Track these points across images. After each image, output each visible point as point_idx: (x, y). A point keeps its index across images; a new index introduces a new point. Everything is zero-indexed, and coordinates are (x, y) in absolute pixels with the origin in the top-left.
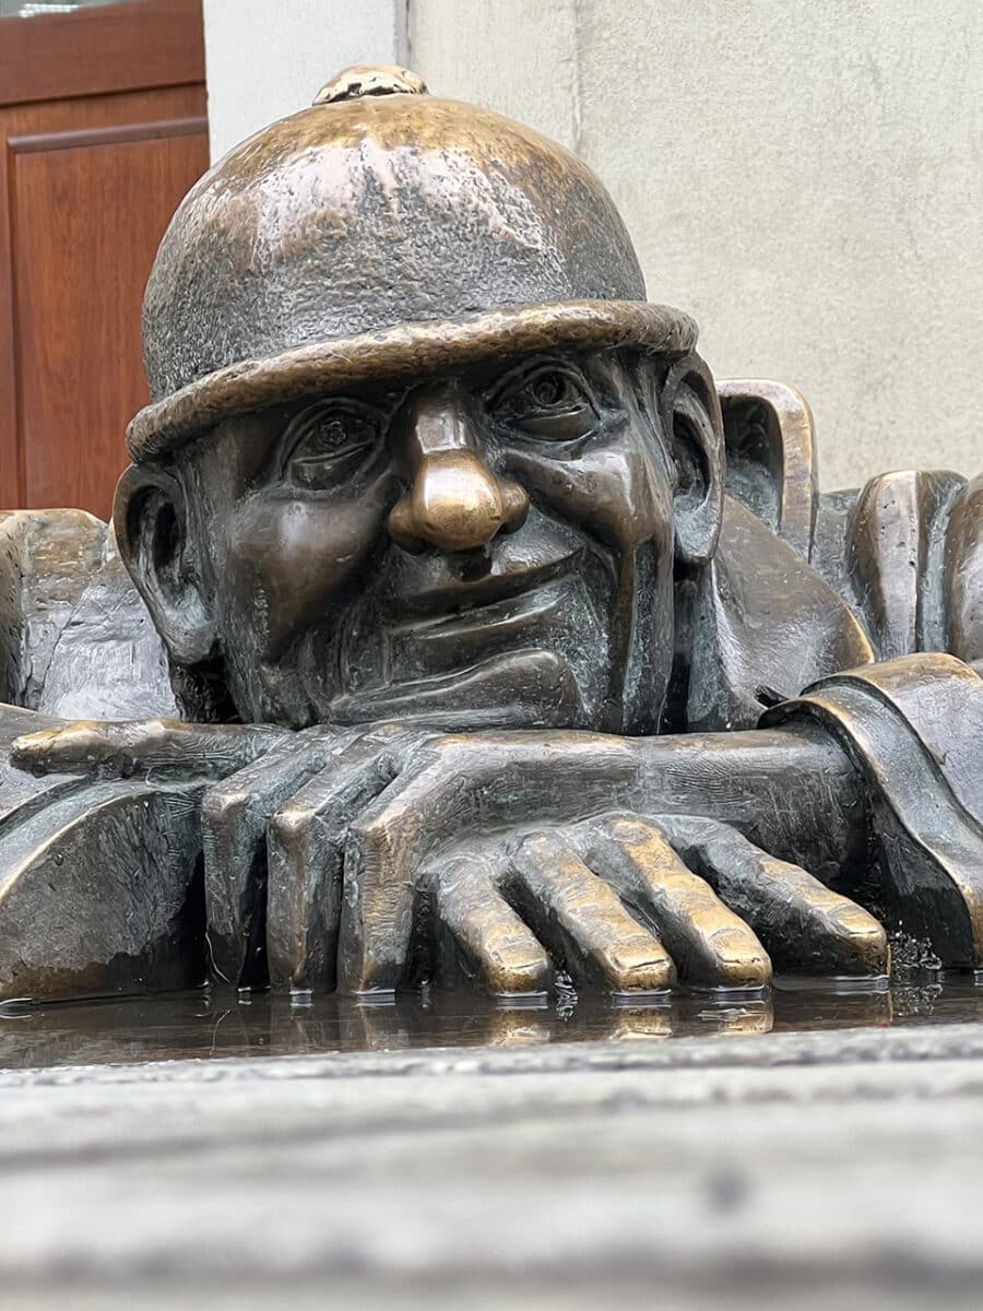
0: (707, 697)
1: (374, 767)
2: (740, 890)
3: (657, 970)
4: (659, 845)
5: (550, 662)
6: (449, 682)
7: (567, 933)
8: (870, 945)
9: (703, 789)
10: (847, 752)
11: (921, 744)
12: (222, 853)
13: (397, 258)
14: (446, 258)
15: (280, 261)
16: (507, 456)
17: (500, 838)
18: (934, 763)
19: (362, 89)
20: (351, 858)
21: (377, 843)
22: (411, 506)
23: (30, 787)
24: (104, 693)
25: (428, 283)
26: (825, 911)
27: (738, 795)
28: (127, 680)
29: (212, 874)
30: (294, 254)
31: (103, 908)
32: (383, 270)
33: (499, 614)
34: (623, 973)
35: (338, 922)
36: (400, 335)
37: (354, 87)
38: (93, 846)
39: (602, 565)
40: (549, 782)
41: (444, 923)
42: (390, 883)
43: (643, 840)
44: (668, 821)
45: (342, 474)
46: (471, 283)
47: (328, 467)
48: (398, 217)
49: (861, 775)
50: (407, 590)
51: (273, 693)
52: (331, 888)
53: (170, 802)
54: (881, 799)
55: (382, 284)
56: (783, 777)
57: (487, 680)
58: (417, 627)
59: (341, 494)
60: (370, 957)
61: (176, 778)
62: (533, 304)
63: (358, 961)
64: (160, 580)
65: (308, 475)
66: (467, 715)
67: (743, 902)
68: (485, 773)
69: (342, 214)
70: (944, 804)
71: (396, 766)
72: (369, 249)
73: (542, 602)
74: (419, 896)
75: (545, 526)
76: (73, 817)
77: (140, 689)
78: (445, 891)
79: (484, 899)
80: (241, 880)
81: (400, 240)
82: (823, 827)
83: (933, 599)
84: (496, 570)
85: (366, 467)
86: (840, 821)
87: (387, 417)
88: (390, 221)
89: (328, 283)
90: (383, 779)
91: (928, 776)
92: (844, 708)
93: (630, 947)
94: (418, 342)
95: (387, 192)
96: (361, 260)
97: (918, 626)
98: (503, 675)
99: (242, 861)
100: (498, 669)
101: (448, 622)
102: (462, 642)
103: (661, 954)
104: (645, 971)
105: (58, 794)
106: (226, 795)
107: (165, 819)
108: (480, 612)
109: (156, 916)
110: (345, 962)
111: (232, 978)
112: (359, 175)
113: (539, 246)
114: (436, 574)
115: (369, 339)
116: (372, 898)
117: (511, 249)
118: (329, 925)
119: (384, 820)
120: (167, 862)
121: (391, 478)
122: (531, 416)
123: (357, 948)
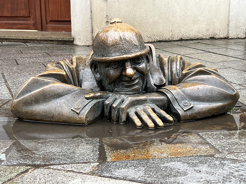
0: (149, 85)
1: (122, 100)
2: (158, 113)
3: (153, 126)
4: (150, 109)
5: (138, 87)
6: (128, 89)
7: (143, 120)
8: (172, 121)
9: (153, 101)
10: (167, 98)
11: (175, 98)
12: (107, 108)
13: (124, 46)
14: (128, 47)
15: (111, 46)
16: (134, 67)
17: (134, 107)
18: (176, 100)
19: (116, 22)
20: (120, 110)
21: (123, 109)
22: (125, 72)
23: (87, 101)
24: (89, 82)
25: (127, 49)
26: (167, 117)
27: (157, 102)
28: (91, 81)
29: (105, 110)
30: (113, 45)
31: (95, 113)
32: (122, 48)
33: (133, 83)
34: (150, 126)
35: (119, 116)
36: (125, 56)
37: (115, 21)
38: (94, 107)
39: (142, 76)
40: (139, 102)
41: (130, 117)
42: (124, 113)
43: (149, 108)
44: (150, 105)
45: (117, 68)
46: (131, 49)
47: (116, 67)
48: (124, 42)
49: (169, 100)
50: (124, 80)
51: (109, 88)
52: (118, 112)
53: (101, 102)
54: (171, 103)
55: (122, 49)
56: (161, 100)
57: (132, 89)
58: (124, 83)
59: (117, 70)
60: (123, 120)
61: (101, 99)
62: (137, 52)
63: (121, 120)
64: (95, 72)
65: (114, 68)
66: (130, 93)
67: (158, 114)
68: (133, 101)
69: (118, 41)
70: (177, 104)
71: (124, 100)
72: (121, 46)
73: (137, 81)
74: (127, 114)
75: (137, 73)
76: (92, 105)
77: (93, 82)
78: (130, 113)
79: (134, 115)
80: (108, 111)
81: (124, 44)
82: (165, 105)
83: (170, 72)
84: (133, 79)
85: (119, 67)
86: (166, 104)
87: (122, 62)
88: (123, 42)
89: (116, 49)
90: (123, 101)
91: (176, 101)
92: (167, 93)
93: (150, 123)
94: (127, 57)
95: (122, 39)
96: (120, 47)
97: (168, 76)
98: (133, 89)
99: (109, 109)
100: (133, 88)
101: (128, 83)
102: (129, 85)
103: (154, 125)
104: (152, 126)
105: (90, 102)
106: (107, 102)
107: (100, 103)
108: (131, 82)
109: (99, 113)
110: (120, 121)
111: (107, 119)
112: (119, 37)
113: (137, 45)
114: (127, 79)
115: (122, 56)
116: (123, 115)
117: (135, 45)
118: (118, 116)
119: (124, 107)
120: (100, 108)
121: (122, 69)
122: (136, 62)
123: (121, 119)
